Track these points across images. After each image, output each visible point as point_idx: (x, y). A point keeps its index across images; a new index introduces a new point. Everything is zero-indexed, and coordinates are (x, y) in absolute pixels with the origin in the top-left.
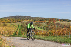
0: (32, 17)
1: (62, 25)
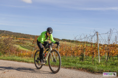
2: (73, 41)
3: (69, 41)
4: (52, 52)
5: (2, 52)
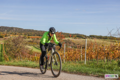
1: (74, 44)
2: (105, 38)
3: (100, 37)
4: (53, 54)
5: (12, 56)
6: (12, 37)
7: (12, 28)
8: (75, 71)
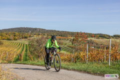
0: (48, 31)
1: (97, 44)
6: (36, 37)
7: (36, 29)
8: (99, 72)
